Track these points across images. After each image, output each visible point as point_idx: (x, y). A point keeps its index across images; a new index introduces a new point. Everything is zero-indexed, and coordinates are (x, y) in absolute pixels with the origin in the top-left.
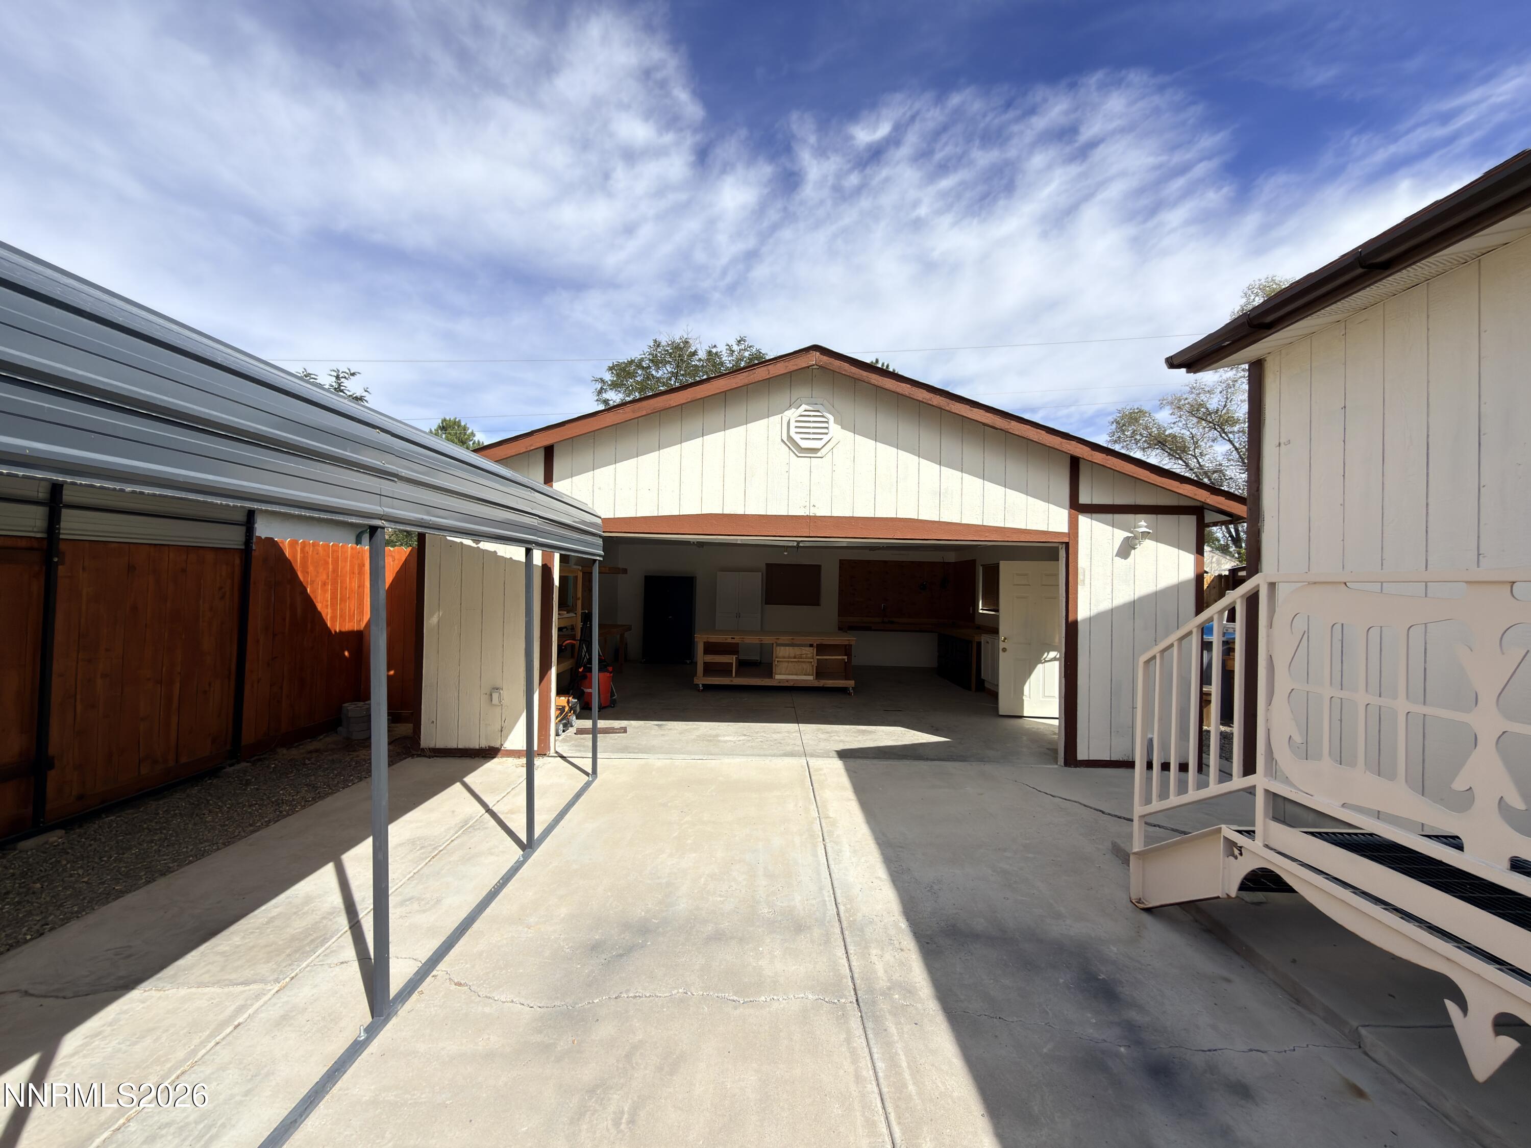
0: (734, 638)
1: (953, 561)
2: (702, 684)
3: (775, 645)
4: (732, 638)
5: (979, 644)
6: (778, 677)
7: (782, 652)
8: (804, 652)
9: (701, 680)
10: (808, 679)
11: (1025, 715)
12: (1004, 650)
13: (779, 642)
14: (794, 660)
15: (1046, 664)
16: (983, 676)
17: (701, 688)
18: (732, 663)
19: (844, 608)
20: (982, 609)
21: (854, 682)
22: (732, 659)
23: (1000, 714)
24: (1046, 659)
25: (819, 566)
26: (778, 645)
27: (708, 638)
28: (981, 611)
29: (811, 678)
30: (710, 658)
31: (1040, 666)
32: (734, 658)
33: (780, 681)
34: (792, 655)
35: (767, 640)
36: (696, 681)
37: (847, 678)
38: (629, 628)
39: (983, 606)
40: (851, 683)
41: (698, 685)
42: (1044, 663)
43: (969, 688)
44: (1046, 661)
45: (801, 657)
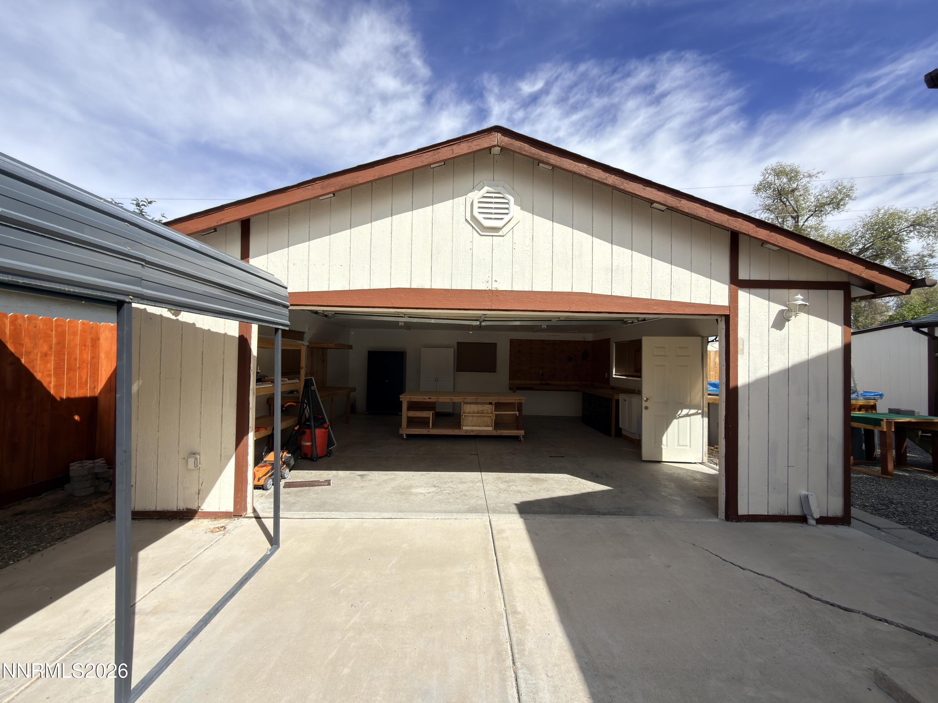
0: (431, 398)
1: (592, 340)
2: (406, 434)
3: (462, 403)
4: (429, 398)
5: (617, 401)
6: (465, 428)
7: (468, 408)
8: (485, 408)
9: (405, 431)
10: (489, 430)
11: (663, 460)
12: (646, 408)
13: (466, 401)
14: (478, 415)
15: (680, 419)
16: (621, 425)
17: (405, 437)
18: (429, 418)
19: (513, 375)
20: (615, 375)
21: (524, 431)
22: (429, 414)
23: (644, 459)
24: (680, 415)
25: (495, 344)
26: (465, 403)
27: (410, 398)
28: (614, 376)
29: (490, 428)
30: (412, 414)
31: (675, 421)
32: (431, 414)
33: (466, 431)
34: (476, 411)
35: (457, 399)
36: (401, 432)
37: (518, 429)
38: (354, 390)
39: (616, 373)
40: (521, 433)
41: (403, 435)
42: (678, 418)
43: (608, 434)
44: (680, 417)
45: (483, 412)
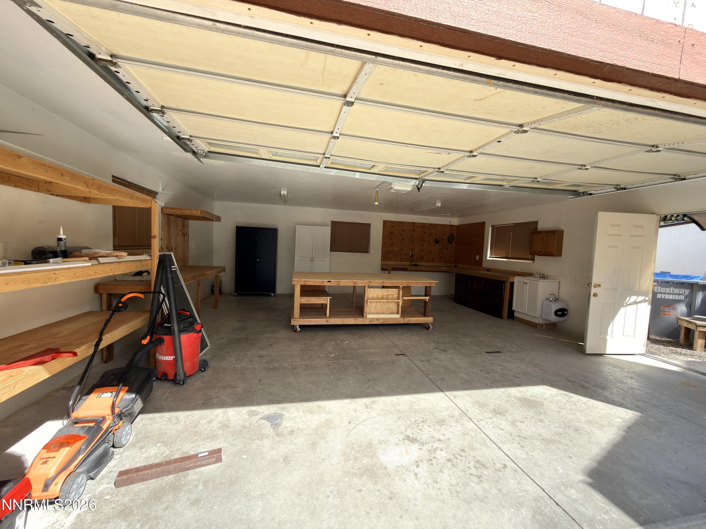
0: (330, 282)
1: (456, 225)
2: (299, 325)
3: (366, 287)
4: (328, 281)
5: (512, 284)
6: (369, 316)
7: (370, 293)
8: (391, 293)
9: (298, 321)
10: (396, 317)
12: (595, 295)
13: (371, 285)
14: (382, 301)
16: (514, 308)
17: (299, 329)
18: (326, 305)
19: (385, 256)
20: (490, 257)
21: (432, 318)
22: (326, 300)
23: (588, 352)
25: (369, 225)
26: (370, 287)
27: (305, 281)
28: (488, 258)
29: (398, 316)
30: (307, 300)
31: (622, 310)
32: (329, 299)
33: (372, 319)
34: (380, 296)
35: (360, 283)
36: (293, 323)
37: (425, 315)
38: (223, 270)
39: (490, 255)
40: (429, 320)
41: (296, 326)
42: (626, 306)
43: (500, 316)
44: (628, 305)
45: (388, 297)
